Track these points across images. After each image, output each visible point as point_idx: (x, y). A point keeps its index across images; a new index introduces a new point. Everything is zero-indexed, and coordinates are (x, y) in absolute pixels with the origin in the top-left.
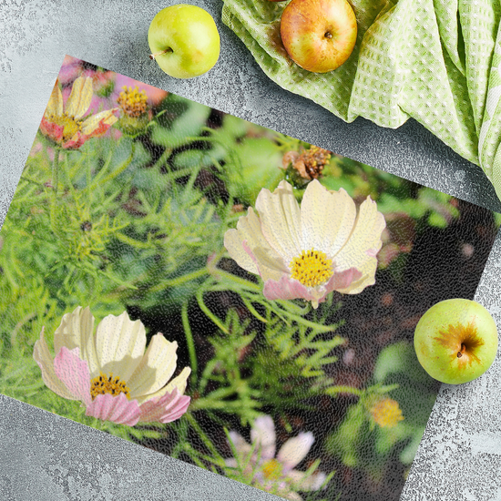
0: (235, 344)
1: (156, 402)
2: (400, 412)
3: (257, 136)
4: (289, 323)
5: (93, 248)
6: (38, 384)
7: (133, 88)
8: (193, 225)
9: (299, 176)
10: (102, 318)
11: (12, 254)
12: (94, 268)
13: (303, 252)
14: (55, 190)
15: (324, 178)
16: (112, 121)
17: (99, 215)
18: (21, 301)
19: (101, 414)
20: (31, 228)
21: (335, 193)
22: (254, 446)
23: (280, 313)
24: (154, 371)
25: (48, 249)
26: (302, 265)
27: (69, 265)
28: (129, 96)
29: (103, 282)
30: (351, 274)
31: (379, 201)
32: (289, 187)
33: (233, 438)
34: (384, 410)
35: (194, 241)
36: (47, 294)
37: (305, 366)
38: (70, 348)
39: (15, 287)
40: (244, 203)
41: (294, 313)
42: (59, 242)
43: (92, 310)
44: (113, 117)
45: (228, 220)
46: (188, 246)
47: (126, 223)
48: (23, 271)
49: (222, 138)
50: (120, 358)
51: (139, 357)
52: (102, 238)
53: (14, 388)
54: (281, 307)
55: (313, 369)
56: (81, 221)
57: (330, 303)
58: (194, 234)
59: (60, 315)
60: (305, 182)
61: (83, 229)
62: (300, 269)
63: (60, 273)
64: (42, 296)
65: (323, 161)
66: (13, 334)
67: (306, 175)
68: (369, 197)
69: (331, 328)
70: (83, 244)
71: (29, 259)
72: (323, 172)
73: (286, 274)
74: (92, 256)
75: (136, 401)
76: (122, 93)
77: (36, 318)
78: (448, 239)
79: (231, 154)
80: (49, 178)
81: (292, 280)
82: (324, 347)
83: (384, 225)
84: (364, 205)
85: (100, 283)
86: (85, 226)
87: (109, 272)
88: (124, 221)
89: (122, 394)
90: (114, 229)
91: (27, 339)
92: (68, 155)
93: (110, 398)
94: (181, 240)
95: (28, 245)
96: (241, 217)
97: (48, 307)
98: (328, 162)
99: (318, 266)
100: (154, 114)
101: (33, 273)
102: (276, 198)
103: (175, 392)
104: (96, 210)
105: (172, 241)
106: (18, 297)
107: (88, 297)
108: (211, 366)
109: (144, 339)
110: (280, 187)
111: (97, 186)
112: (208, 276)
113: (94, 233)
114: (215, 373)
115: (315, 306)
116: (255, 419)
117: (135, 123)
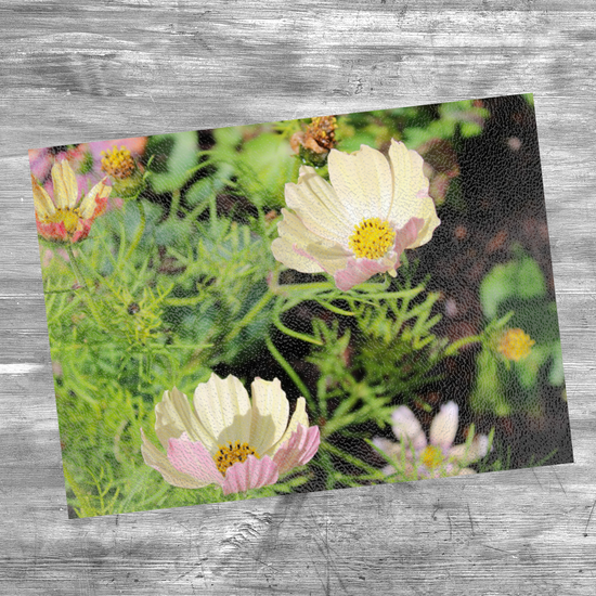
0: (335, 351)
1: (286, 447)
2: (528, 337)
3: (254, 136)
4: (376, 305)
5: (151, 327)
6: (164, 488)
7: (111, 149)
8: (236, 254)
9: (315, 154)
10: (193, 391)
11: (76, 373)
12: (161, 345)
13: (356, 227)
14: (86, 288)
15: (340, 144)
16: (107, 192)
17: (140, 291)
18: (107, 414)
19: (239, 485)
20: (81, 337)
21: (358, 153)
22: (403, 442)
23: (363, 299)
24: (270, 417)
25: (108, 350)
26: (361, 239)
27: (135, 355)
28: (111, 159)
29: (177, 355)
30: (414, 225)
31: (404, 139)
32: (310, 169)
33: (378, 445)
34: (512, 343)
35: (245, 270)
36: (129, 395)
37: (413, 339)
38: (178, 437)
39: (94, 403)
40: (275, 208)
41: (376, 292)
42: (115, 338)
43: (180, 387)
44: (106, 187)
45: (268, 233)
46: (242, 278)
47: (171, 286)
48: (94, 384)
49: (221, 154)
50: (229, 422)
51: (249, 411)
52: (155, 312)
53: (142, 503)
54: (361, 292)
55: (422, 338)
56: (126, 306)
57: (406, 263)
58: (242, 264)
59: (151, 409)
60: (323, 157)
61: (131, 313)
62: (361, 245)
63: (130, 368)
64: (125, 399)
65: (331, 127)
66: (115, 450)
67: (321, 149)
68: (392, 140)
69: (420, 288)
70: (139, 328)
71: (94, 368)
72: (336, 138)
73: (349, 258)
74: (154, 336)
75: (266, 456)
76: (103, 160)
77: (129, 424)
78: (491, 134)
79: (238, 165)
80: (74, 279)
81: (359, 260)
82: (422, 311)
83: (421, 161)
84: (392, 151)
85: (175, 358)
86: (133, 309)
87: (178, 343)
88: (167, 285)
89: (250, 456)
90: (162, 297)
91: (131, 449)
92: (81, 247)
93: (240, 466)
94: (232, 276)
95: (87, 356)
96: (278, 223)
97: (136, 407)
98: (336, 126)
99: (376, 234)
100: (144, 165)
101: (105, 380)
102: (303, 187)
103: (300, 429)
104: (135, 288)
105: (223, 280)
106: (103, 411)
107: (169, 378)
108: (322, 385)
109: (245, 391)
110: (301, 175)
111: (123, 263)
112: (275, 298)
113: (144, 312)
114: (329, 390)
115: (394, 274)
116: (390, 416)
117: (130, 183)
